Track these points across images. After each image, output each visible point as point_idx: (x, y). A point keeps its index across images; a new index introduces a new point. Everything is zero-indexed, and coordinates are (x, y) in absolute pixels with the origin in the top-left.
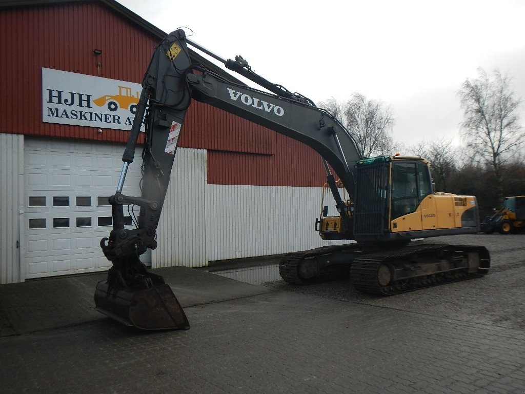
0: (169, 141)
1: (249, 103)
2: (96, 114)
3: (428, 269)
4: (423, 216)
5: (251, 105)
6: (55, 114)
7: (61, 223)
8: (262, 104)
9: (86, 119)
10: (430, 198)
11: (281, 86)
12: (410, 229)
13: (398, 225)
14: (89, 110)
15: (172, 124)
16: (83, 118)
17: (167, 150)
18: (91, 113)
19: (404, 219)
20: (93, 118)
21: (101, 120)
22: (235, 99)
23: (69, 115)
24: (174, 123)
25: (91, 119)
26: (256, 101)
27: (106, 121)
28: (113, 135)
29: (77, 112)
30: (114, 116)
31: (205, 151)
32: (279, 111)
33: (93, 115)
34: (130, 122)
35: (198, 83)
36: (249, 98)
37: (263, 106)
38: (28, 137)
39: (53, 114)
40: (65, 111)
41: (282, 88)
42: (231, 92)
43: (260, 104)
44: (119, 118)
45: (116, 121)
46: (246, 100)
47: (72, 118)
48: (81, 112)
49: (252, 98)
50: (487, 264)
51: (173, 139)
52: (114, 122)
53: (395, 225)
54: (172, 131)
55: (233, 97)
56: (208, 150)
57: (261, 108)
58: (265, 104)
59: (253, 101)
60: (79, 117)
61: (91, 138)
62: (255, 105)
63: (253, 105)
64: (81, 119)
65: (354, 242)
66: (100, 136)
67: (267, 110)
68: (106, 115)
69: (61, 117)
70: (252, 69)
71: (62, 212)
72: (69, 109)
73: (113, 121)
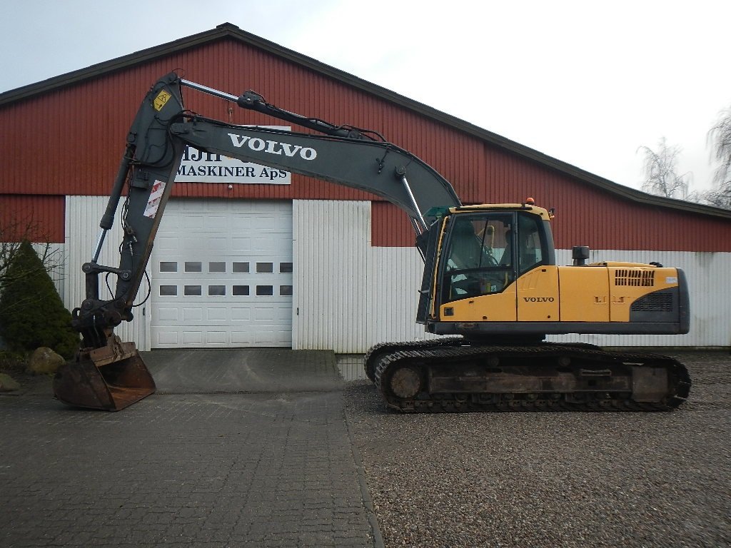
0: (150, 203)
1: (261, 148)
2: (226, 168)
4: (521, 301)
5: (264, 150)
6: (182, 172)
8: (281, 147)
9: (215, 174)
10: (544, 271)
11: (317, 120)
12: (484, 318)
13: (455, 312)
14: (218, 164)
15: (155, 184)
16: (212, 173)
17: (147, 214)
18: (220, 168)
19: (471, 302)
20: (223, 173)
21: (232, 174)
22: (240, 145)
23: (197, 171)
24: (157, 182)
25: (220, 175)
26: (272, 144)
27: (237, 175)
28: (247, 191)
29: (205, 167)
30: (247, 168)
31: (369, 203)
32: (308, 154)
33: (223, 170)
34: (266, 173)
35: (186, 133)
36: (261, 141)
37: (283, 150)
40: (192, 168)
41: (319, 122)
42: (234, 137)
43: (277, 148)
44: (253, 170)
45: (250, 174)
46: (257, 144)
47: (199, 174)
48: (210, 167)
49: (265, 142)
51: (154, 201)
52: (247, 175)
53: (449, 312)
54: (154, 192)
55: (236, 144)
56: (373, 202)
57: (279, 153)
58: (286, 147)
59: (267, 145)
60: (207, 173)
61: (221, 195)
62: (271, 150)
63: (266, 151)
64: (210, 174)
66: (231, 193)
67: (288, 153)
68: (237, 168)
69: (188, 174)
71: (193, 279)
72: (196, 165)
73: (245, 175)
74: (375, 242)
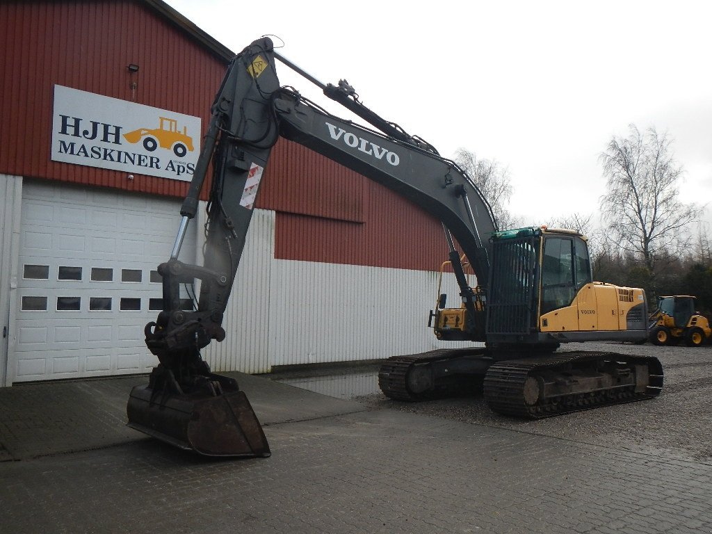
0: (246, 190)
1: (355, 144)
2: (127, 154)
3: (585, 385)
4: (580, 312)
5: (357, 147)
6: (69, 151)
7: (69, 304)
8: (371, 147)
9: (112, 160)
10: (589, 288)
11: (396, 125)
12: (563, 328)
13: (549, 322)
14: (117, 147)
16: (108, 157)
17: (243, 203)
18: (120, 153)
19: (556, 314)
20: (122, 159)
21: (133, 162)
22: (337, 138)
23: (89, 152)
24: (253, 166)
25: (119, 160)
26: (364, 142)
27: (140, 164)
28: (149, 184)
29: (99, 149)
30: (152, 158)
31: (274, 213)
32: (393, 159)
33: (123, 155)
34: (173, 167)
35: (289, 112)
36: (355, 137)
37: (373, 152)
38: (28, 181)
39: (66, 150)
40: (83, 147)
41: (397, 129)
42: (331, 128)
43: (369, 147)
44: (158, 160)
45: (154, 165)
46: (351, 140)
47: (92, 156)
48: (106, 150)
49: (358, 139)
50: (659, 382)
51: (251, 188)
52: (151, 166)
53: (545, 323)
54: (250, 176)
55: (334, 136)
56: (278, 212)
57: (370, 153)
58: (375, 147)
59: (360, 142)
60: (102, 157)
61: (118, 186)
62: (363, 149)
63: (359, 149)
64: (105, 158)
65: (482, 345)
66: (130, 184)
67: (378, 156)
68: (140, 156)
69: (78, 155)
70: (360, 100)
71: (69, 289)
72: (89, 144)
73: (149, 165)
74: (279, 255)
